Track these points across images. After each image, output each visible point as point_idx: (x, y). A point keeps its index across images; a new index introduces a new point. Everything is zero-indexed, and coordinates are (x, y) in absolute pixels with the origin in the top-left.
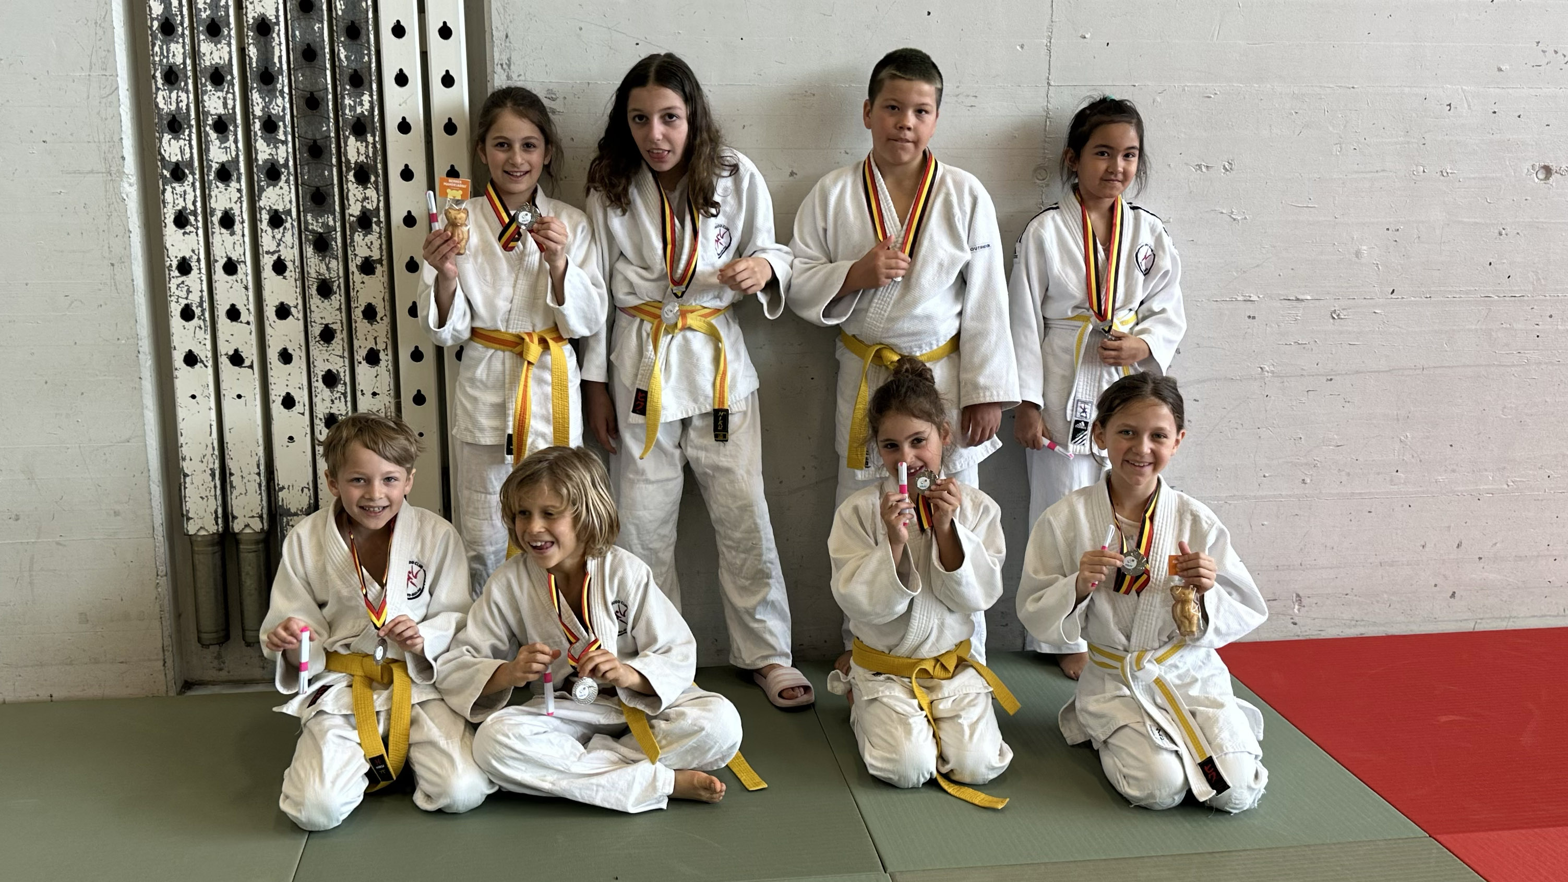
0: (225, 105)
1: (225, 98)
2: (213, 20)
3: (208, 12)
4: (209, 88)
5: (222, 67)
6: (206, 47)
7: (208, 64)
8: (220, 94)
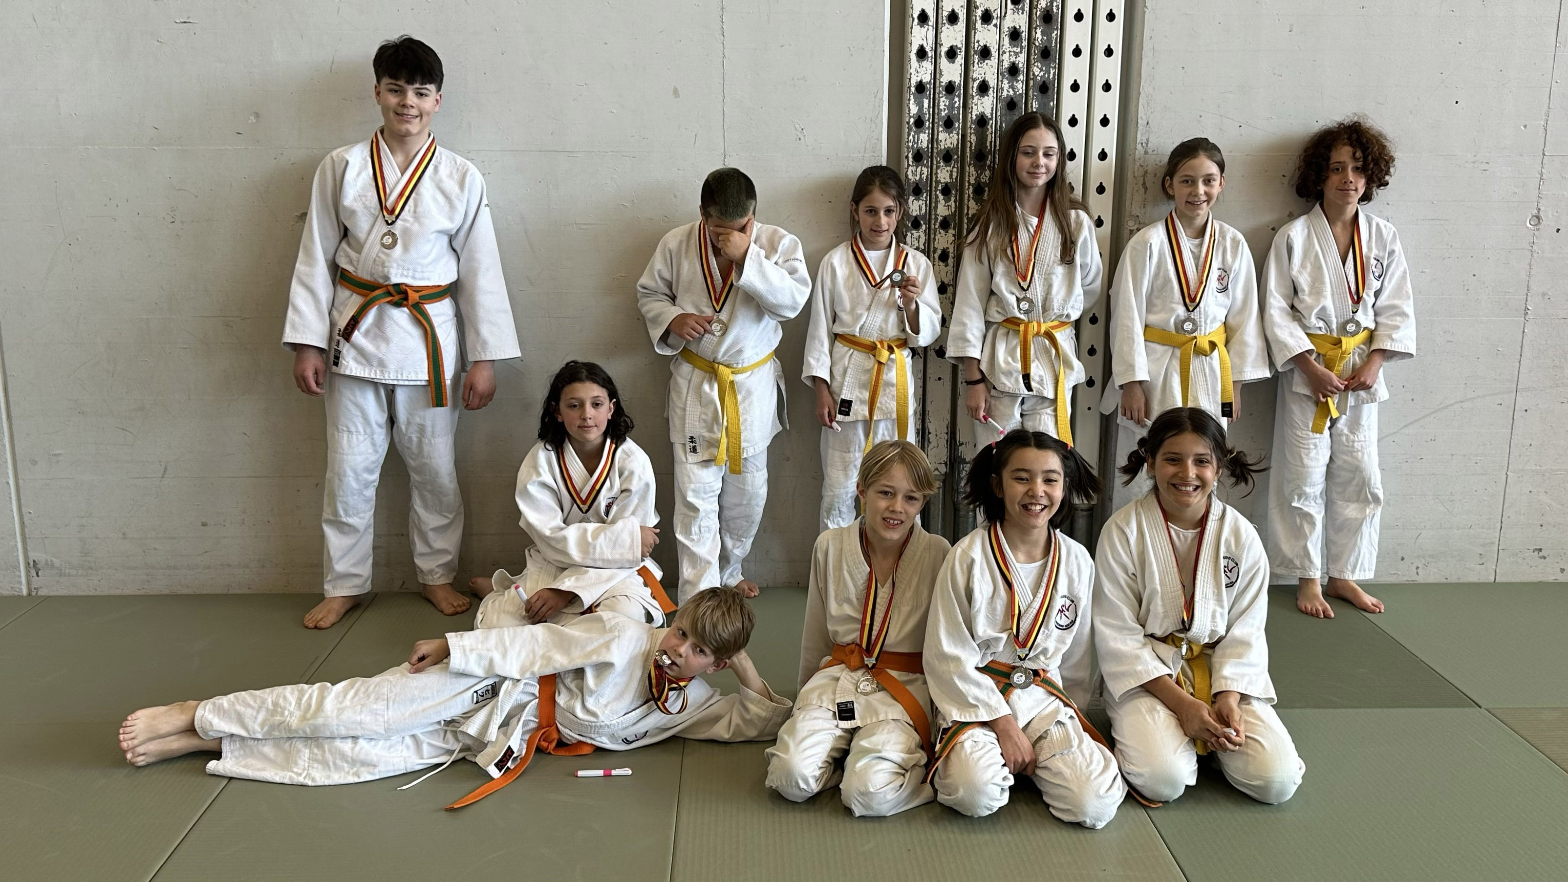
0: (951, 176)
1: (951, 172)
2: (949, 117)
3: (946, 111)
4: (942, 164)
5: (952, 149)
6: (942, 136)
7: (943, 147)
8: (948, 168)
